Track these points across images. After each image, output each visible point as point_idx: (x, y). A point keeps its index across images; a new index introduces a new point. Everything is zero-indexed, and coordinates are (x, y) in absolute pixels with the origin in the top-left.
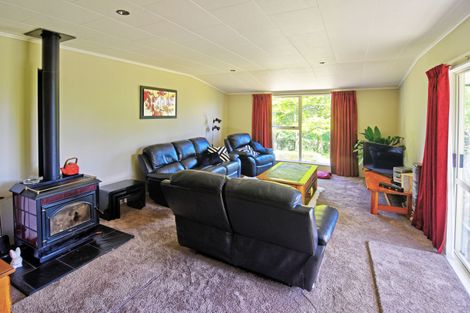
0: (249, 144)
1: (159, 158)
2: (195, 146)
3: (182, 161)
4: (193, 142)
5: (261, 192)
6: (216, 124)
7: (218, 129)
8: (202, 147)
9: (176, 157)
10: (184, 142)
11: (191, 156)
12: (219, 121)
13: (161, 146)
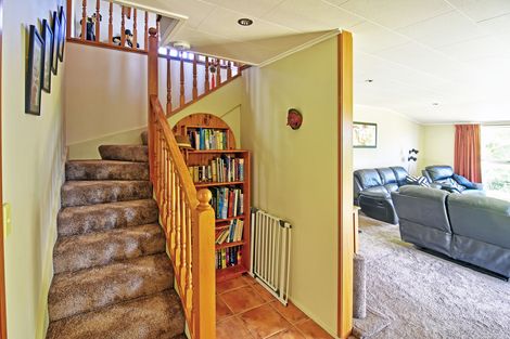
0: (452, 177)
1: (368, 180)
2: (396, 174)
3: (385, 185)
4: (393, 170)
5: (480, 202)
6: (413, 154)
7: (415, 159)
8: (401, 175)
9: (380, 181)
10: (385, 169)
11: (392, 182)
12: (416, 152)
13: (368, 171)
